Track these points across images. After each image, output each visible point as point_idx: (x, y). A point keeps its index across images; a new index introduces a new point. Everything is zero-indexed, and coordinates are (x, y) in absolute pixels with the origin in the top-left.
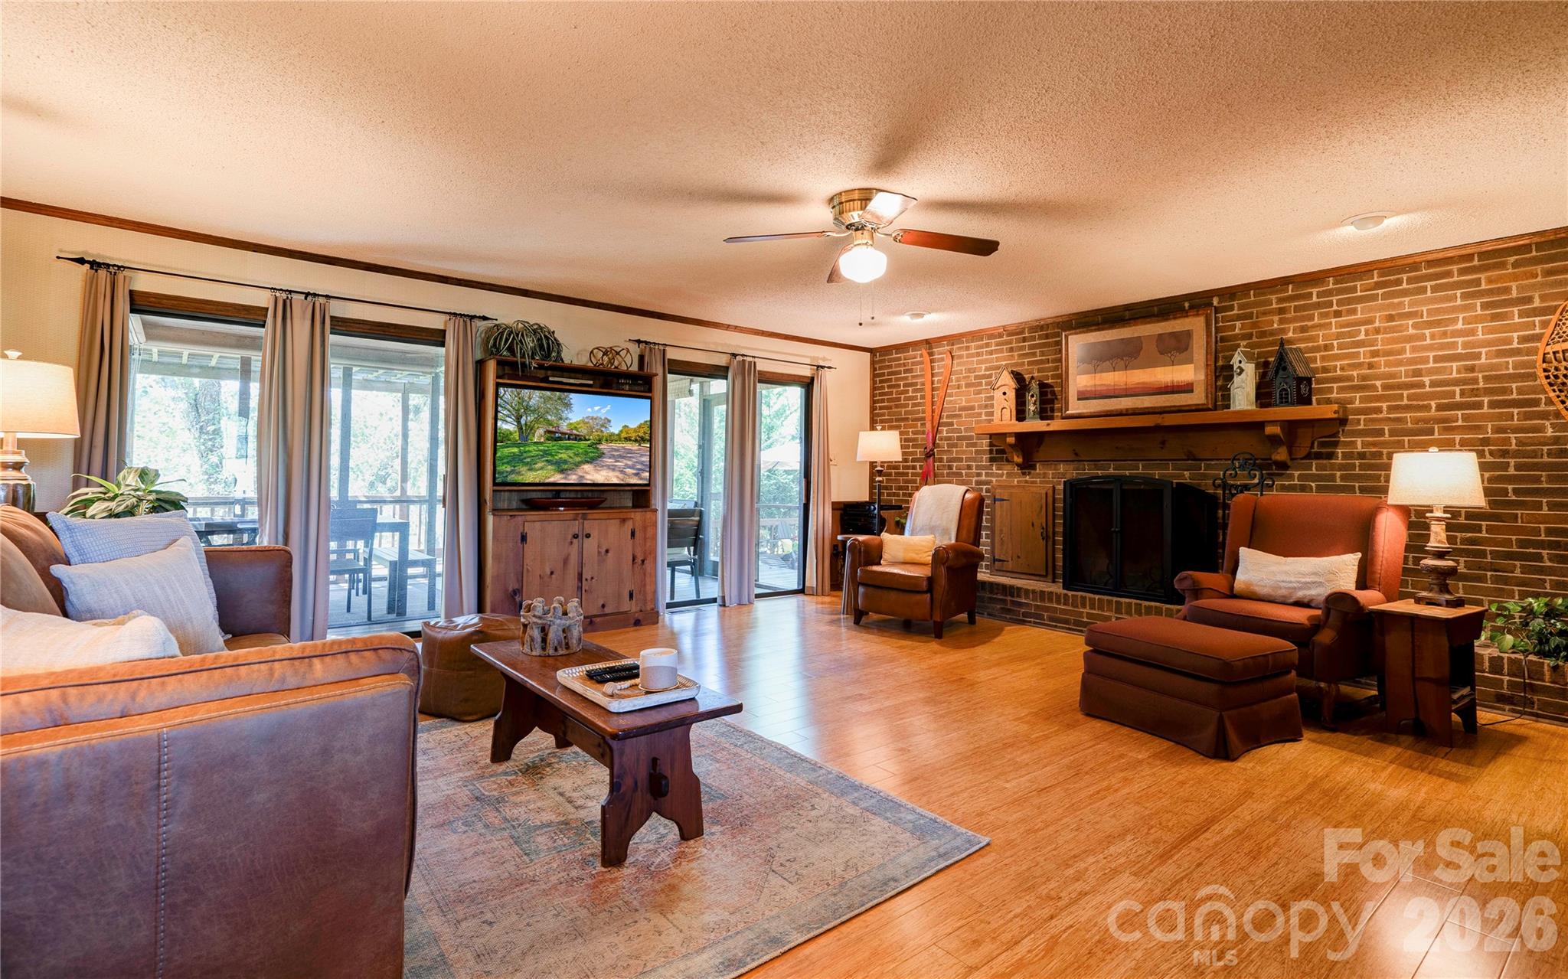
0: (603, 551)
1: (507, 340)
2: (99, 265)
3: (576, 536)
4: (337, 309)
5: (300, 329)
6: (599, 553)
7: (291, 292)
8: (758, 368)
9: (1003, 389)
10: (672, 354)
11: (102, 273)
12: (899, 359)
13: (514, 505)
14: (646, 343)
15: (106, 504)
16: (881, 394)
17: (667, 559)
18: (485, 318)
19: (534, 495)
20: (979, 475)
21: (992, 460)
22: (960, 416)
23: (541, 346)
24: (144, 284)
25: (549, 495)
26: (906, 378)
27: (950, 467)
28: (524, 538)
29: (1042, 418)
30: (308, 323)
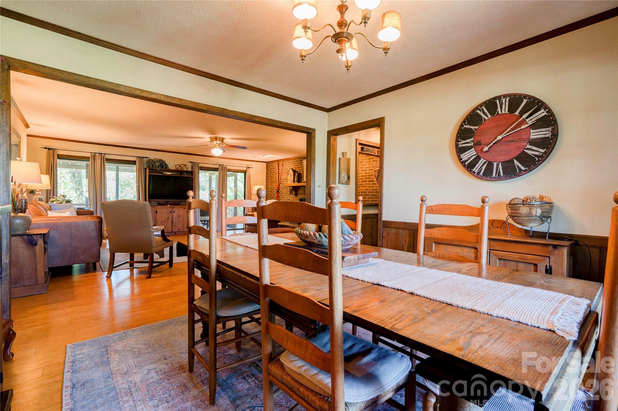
0: (179, 216)
1: (151, 163)
2: (50, 149)
3: (171, 212)
4: (107, 157)
5: (98, 162)
6: (178, 216)
7: (95, 153)
8: (227, 168)
9: (290, 175)
10: (200, 165)
11: (51, 151)
12: (272, 165)
13: (156, 204)
14: (193, 163)
15: (56, 202)
16: (269, 175)
17: (200, 219)
18: (146, 158)
19: (161, 202)
20: (288, 197)
21: (290, 193)
22: (284, 181)
23: (161, 165)
24: (60, 152)
25: (166, 202)
26: (274, 170)
27: (282, 195)
28: (156, 212)
29: (298, 182)
30: (100, 160)
